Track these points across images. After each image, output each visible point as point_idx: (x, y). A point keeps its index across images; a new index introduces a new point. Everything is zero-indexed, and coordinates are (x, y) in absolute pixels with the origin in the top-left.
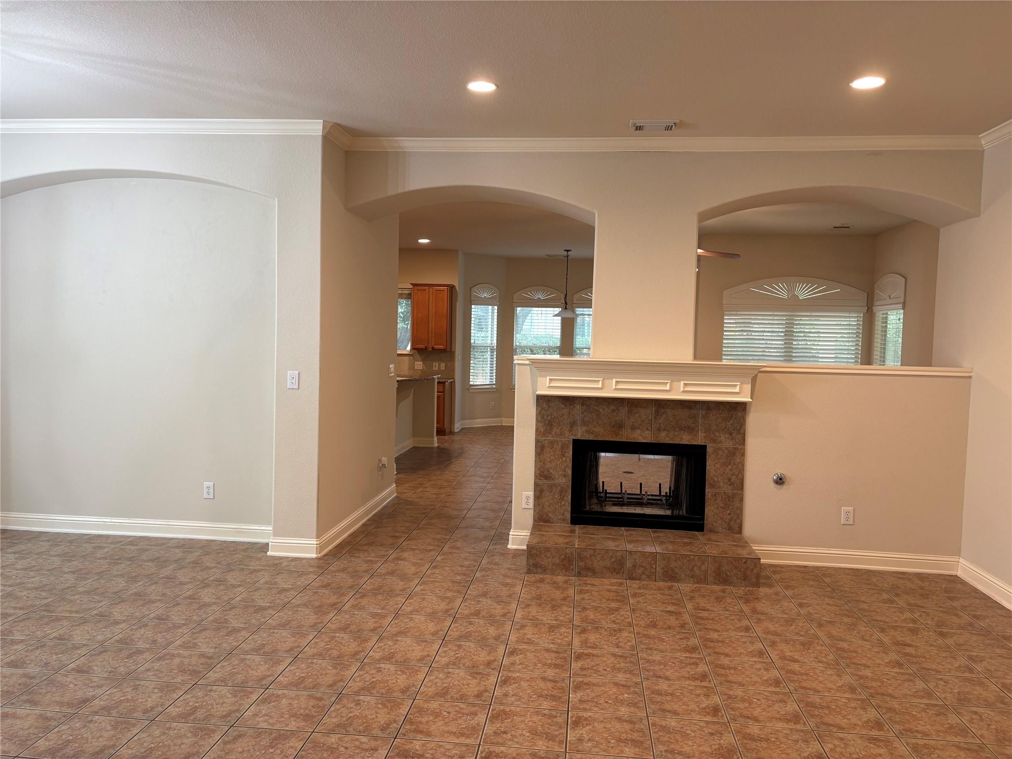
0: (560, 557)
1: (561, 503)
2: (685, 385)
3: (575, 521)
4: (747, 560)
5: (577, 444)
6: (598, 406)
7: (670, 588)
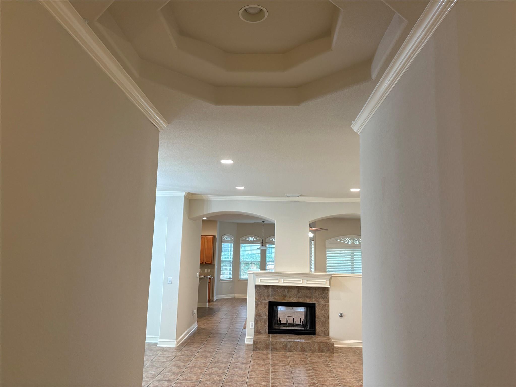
0: (265, 344)
1: (264, 326)
2: (307, 281)
3: (269, 333)
4: (329, 344)
5: (270, 303)
6: (277, 289)
7: (303, 354)
